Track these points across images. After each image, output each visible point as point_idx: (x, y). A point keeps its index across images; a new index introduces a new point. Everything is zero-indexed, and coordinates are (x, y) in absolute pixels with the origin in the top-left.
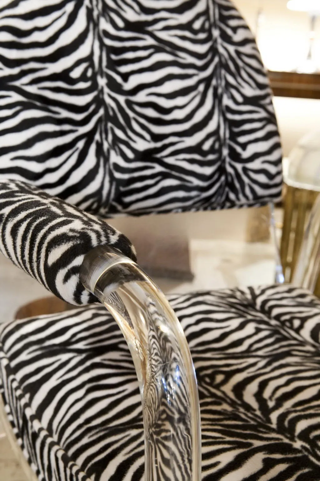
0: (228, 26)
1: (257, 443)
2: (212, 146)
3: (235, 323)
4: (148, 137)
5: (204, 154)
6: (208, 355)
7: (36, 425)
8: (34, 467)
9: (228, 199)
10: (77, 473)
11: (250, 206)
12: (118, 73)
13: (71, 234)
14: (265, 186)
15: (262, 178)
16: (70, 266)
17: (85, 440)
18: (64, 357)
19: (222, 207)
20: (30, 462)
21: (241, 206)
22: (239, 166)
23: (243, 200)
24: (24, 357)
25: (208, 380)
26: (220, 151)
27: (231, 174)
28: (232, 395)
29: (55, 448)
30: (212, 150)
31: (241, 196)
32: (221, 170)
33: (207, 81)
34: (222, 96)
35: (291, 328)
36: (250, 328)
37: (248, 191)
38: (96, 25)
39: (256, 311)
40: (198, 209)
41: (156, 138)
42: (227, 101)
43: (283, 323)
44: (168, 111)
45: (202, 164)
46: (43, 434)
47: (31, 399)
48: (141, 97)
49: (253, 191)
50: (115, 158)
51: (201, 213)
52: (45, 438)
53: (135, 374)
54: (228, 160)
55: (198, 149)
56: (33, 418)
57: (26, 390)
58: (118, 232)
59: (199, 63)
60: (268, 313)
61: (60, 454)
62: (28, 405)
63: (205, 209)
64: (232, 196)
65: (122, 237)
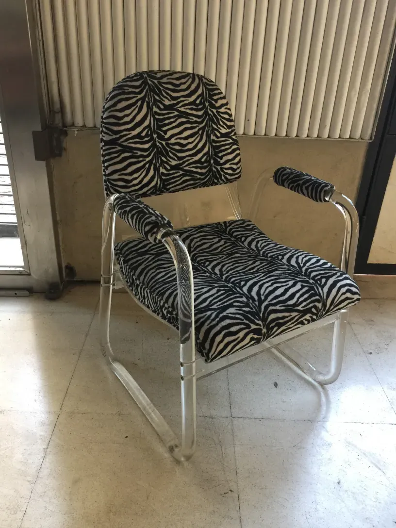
0: (213, 99)
1: (216, 285)
2: (206, 159)
3: (216, 240)
4: (176, 159)
5: (202, 163)
6: (204, 254)
7: (138, 282)
8: (138, 297)
9: (214, 182)
10: (155, 296)
11: (225, 183)
12: (162, 131)
13: (152, 222)
14: (231, 175)
15: (230, 172)
16: (153, 232)
17: (157, 286)
18: (147, 256)
19: (212, 185)
20: (136, 295)
21: (221, 184)
22: (219, 168)
23: (221, 182)
24: (130, 256)
25: (202, 264)
26: (209, 161)
27: (215, 171)
28: (210, 270)
29: (147, 289)
30: (206, 161)
31: (220, 180)
32: (210, 170)
33: (203, 129)
34: (210, 135)
35: (241, 241)
36: (222, 242)
37: (223, 178)
38: (152, 109)
39: (226, 234)
40: (200, 187)
41: (180, 158)
42: (213, 137)
43: (237, 239)
44: (185, 145)
45: (201, 168)
46: (141, 285)
47: (135, 272)
48: (173, 141)
49: (225, 177)
50: (162, 170)
51: (202, 189)
52: (142, 286)
53: (174, 263)
54: (213, 165)
55: (199, 161)
56: (136, 279)
57: (132, 269)
58: (167, 219)
59: (199, 120)
60: (231, 235)
61: (148, 291)
62: (134, 274)
63: (204, 187)
64: (216, 181)
65: (168, 221)
